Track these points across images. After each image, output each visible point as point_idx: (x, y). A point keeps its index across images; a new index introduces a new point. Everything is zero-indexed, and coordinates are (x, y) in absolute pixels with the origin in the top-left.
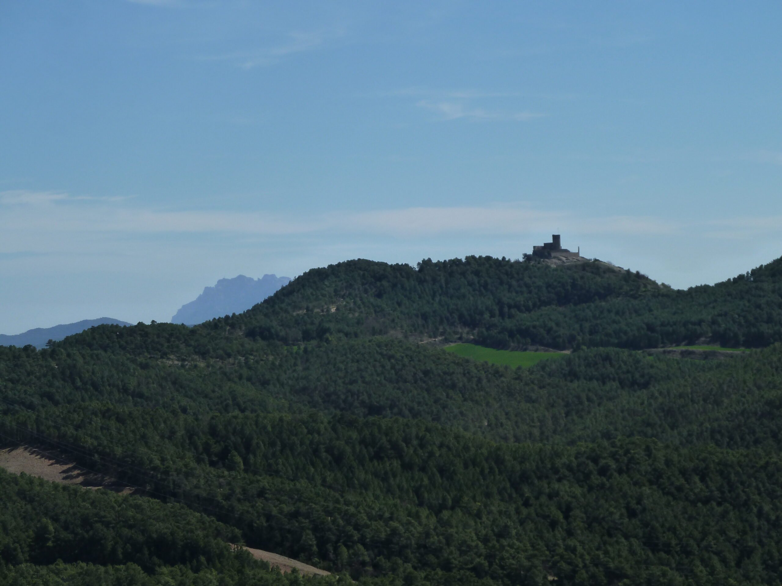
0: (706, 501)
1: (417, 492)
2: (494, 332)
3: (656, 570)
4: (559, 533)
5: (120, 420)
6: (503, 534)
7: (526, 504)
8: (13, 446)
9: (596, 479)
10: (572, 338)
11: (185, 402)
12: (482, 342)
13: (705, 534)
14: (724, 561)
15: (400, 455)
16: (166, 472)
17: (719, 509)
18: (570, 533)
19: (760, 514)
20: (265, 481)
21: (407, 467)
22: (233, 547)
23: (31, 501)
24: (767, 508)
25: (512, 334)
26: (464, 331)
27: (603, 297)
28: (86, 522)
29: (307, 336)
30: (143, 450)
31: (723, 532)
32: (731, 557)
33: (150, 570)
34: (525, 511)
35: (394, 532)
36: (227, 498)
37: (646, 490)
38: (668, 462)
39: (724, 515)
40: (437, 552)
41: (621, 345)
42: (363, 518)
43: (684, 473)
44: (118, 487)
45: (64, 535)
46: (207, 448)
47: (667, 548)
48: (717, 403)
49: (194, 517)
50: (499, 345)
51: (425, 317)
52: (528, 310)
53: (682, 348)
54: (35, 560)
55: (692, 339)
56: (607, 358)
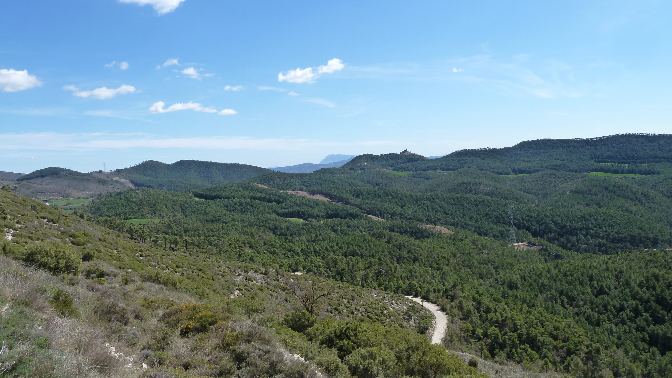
0: (455, 205)
1: (396, 203)
2: (396, 168)
3: (448, 219)
4: (427, 211)
5: (337, 189)
6: (416, 212)
7: (419, 205)
8: (317, 194)
9: (432, 200)
10: (412, 169)
11: (343, 184)
12: (394, 170)
13: (456, 212)
14: (460, 216)
15: (392, 195)
16: (348, 199)
17: (458, 206)
18: (429, 211)
19: (466, 207)
20: (367, 201)
21: (394, 198)
22: (365, 215)
23: (325, 206)
24: (467, 206)
25: (400, 168)
26: (390, 168)
27: (417, 161)
28: (336, 210)
29: (361, 169)
30: (342, 195)
31: (459, 211)
32: (462, 216)
33: (351, 220)
34: (419, 207)
35: (394, 211)
36: (361, 204)
37: (443, 202)
38: (446, 197)
39: (459, 208)
40: (403, 215)
41: (423, 171)
42: (388, 209)
43: (449, 199)
44: (338, 202)
45: (332, 212)
46: (354, 194)
47: (448, 214)
48: (447, 183)
49: (357, 209)
50: (397, 170)
51: (383, 165)
52: (403, 164)
53: (434, 171)
54: (327, 218)
55: (436, 169)
56: (421, 173)
